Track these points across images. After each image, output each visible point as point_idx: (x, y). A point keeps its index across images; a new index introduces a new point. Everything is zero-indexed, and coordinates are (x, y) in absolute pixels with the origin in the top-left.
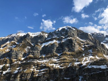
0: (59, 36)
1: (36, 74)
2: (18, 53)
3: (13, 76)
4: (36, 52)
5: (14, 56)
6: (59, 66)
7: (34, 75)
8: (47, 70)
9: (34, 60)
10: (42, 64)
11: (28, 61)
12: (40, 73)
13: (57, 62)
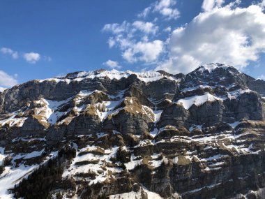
0: (213, 85)
1: (205, 168)
2: (139, 121)
3: (154, 173)
4: (181, 118)
5: (132, 127)
6: (247, 150)
7: (200, 168)
8: (227, 158)
9: (183, 138)
10: (206, 145)
11: (172, 140)
12: (214, 165)
13: (238, 141)
